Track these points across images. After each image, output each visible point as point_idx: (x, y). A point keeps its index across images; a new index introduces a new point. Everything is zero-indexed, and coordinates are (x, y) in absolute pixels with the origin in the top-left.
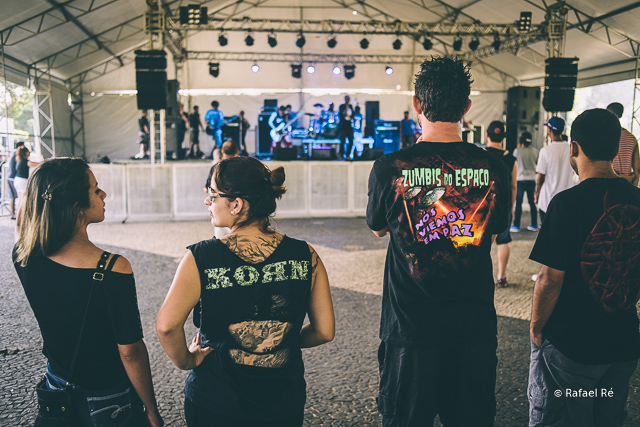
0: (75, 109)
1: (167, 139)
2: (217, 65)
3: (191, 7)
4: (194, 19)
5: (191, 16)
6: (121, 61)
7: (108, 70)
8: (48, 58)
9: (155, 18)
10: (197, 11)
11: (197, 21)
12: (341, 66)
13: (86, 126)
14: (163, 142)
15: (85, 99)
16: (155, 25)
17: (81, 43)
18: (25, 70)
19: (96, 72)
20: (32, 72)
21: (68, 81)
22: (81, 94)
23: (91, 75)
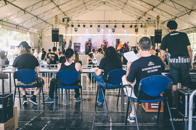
0: (40, 39)
2: (77, 28)
3: (65, 18)
4: (66, 21)
6: (53, 26)
7: (49, 29)
8: (33, 27)
10: (67, 19)
12: (111, 29)
13: (43, 44)
15: (42, 37)
16: (57, 22)
17: (41, 23)
18: (27, 30)
19: (46, 29)
20: (29, 30)
21: (38, 32)
22: (42, 35)
23: (44, 30)
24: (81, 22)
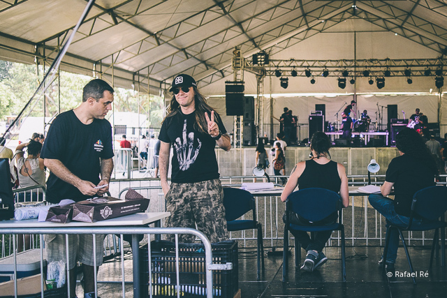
1: (243, 133)
2: (287, 79)
3: (259, 54)
4: (261, 61)
5: (259, 60)
6: (223, 74)
7: (213, 80)
9: (238, 61)
10: (263, 57)
11: (263, 63)
14: (241, 135)
16: (238, 65)
17: (196, 66)
18: (158, 85)
19: (205, 82)
20: (163, 86)
24: (299, 64)
